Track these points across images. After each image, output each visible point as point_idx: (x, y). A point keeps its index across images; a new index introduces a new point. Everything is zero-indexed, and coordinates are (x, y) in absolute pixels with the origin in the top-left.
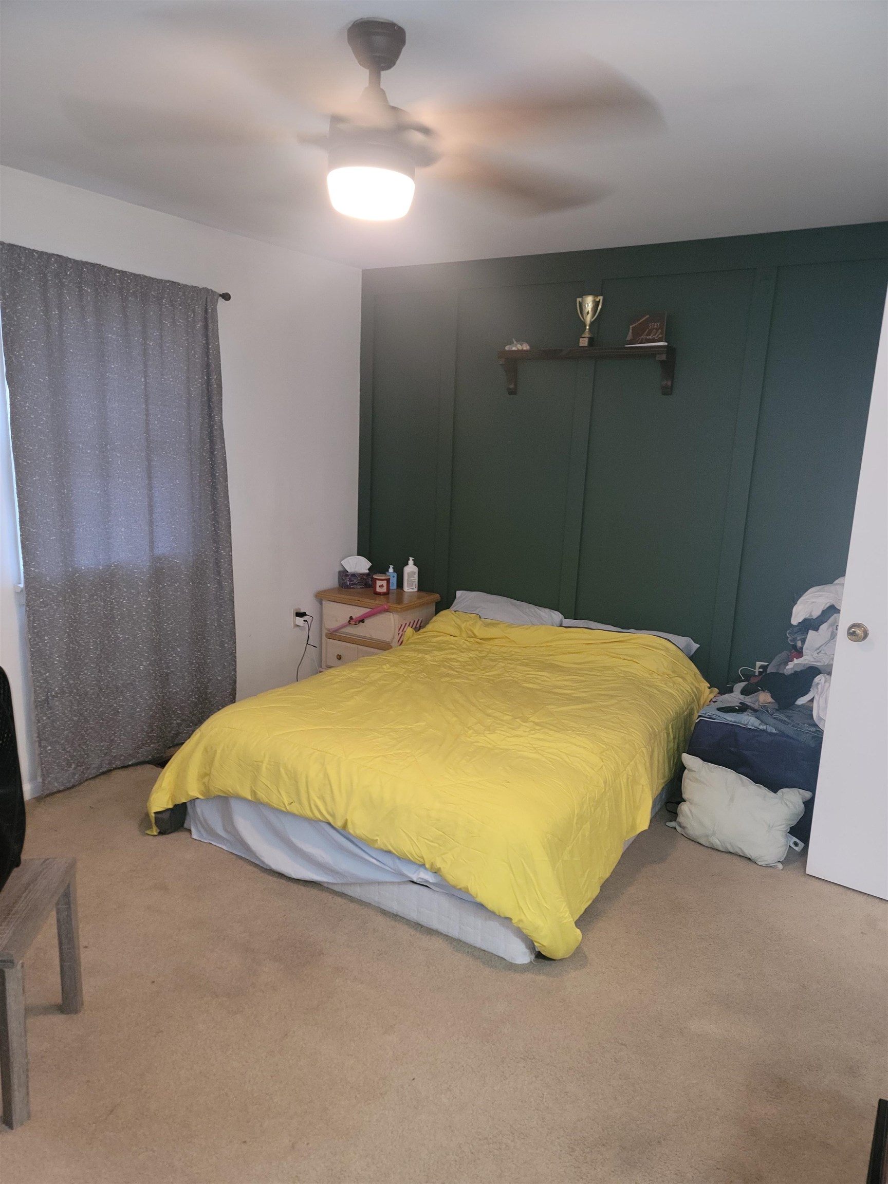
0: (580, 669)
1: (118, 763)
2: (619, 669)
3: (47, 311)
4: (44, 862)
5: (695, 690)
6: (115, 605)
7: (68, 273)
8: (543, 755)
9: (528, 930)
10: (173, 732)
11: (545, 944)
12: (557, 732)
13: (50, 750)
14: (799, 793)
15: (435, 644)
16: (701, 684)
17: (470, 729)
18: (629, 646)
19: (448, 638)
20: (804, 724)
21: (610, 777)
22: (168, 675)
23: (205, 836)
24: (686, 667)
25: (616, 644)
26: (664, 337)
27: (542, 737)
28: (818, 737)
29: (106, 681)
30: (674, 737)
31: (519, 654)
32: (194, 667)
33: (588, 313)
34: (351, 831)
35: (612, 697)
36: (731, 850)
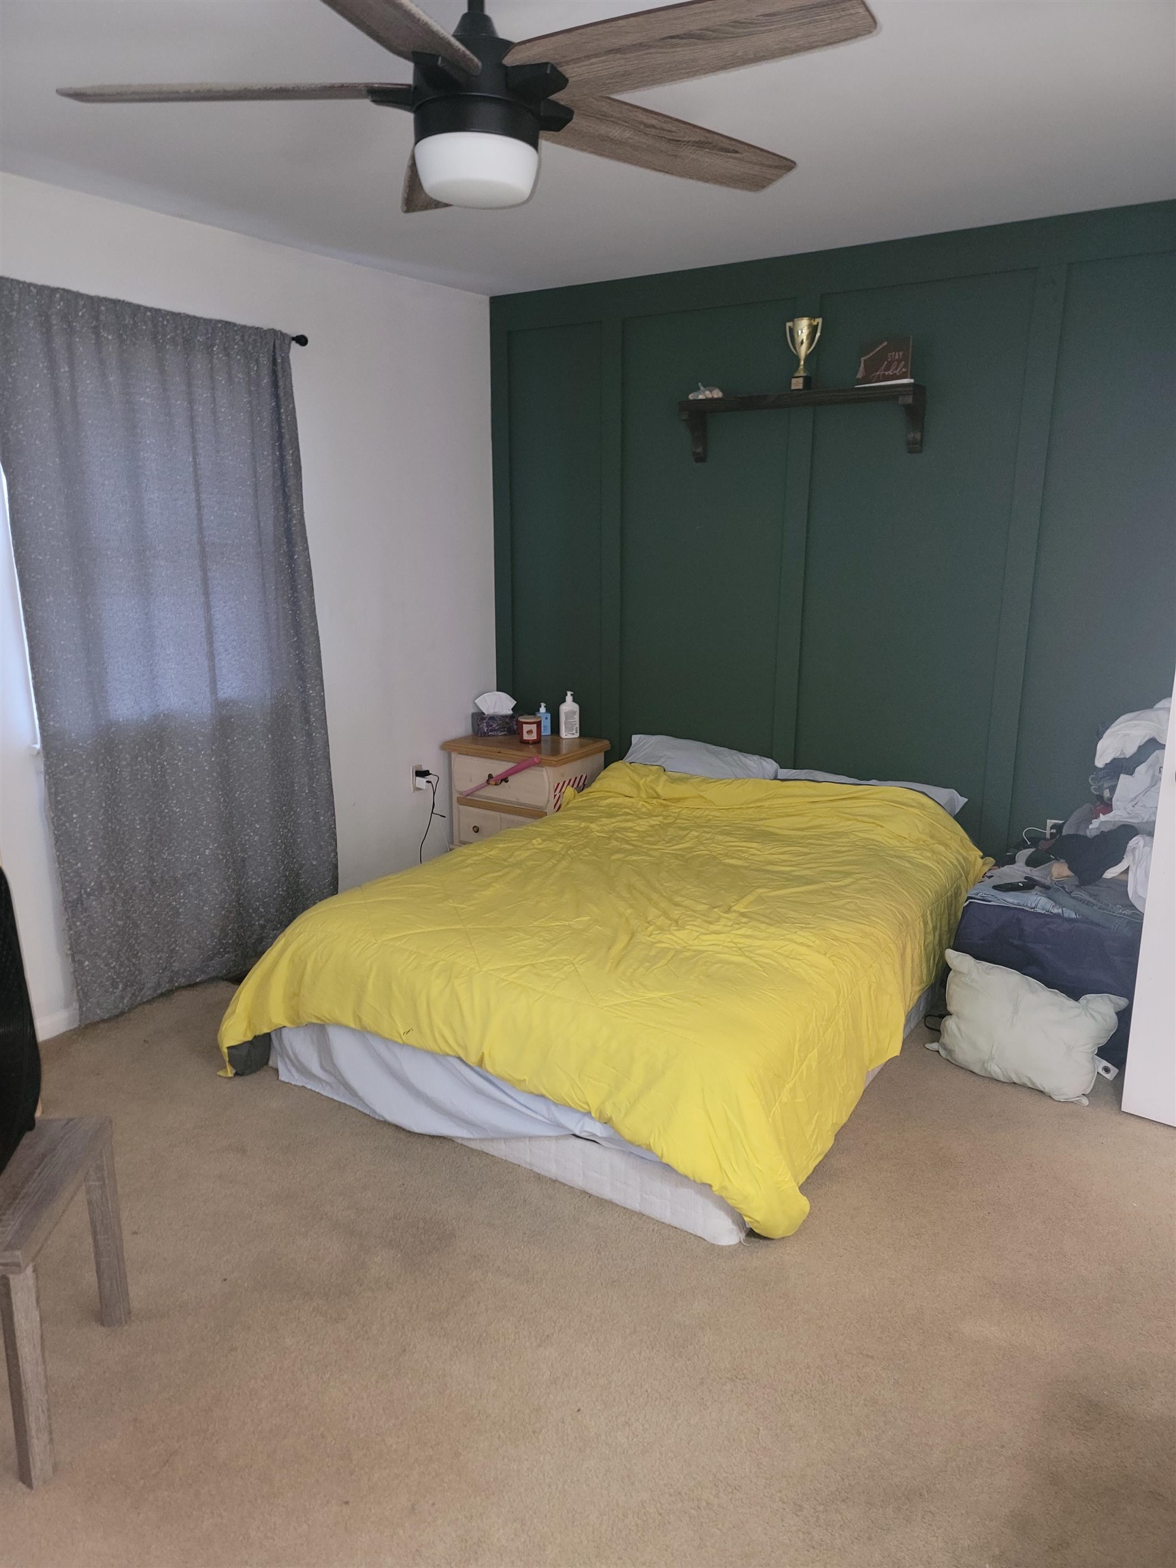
0: (802, 838)
1: (183, 981)
2: (855, 835)
3: (52, 366)
4: (67, 1124)
5: (963, 862)
6: (168, 769)
7: (80, 314)
8: (751, 958)
9: (735, 1200)
10: (255, 937)
11: (758, 1218)
12: (770, 925)
13: (87, 966)
14: (1110, 1000)
15: (603, 808)
16: (970, 853)
17: (651, 925)
18: (872, 804)
19: (620, 800)
20: (1115, 905)
21: (844, 985)
22: (244, 861)
23: (297, 1078)
24: (948, 830)
25: (849, 801)
26: (909, 371)
27: (749, 932)
28: (1135, 922)
29: (160, 871)
30: (933, 927)
31: (718, 819)
32: (279, 849)
33: (802, 343)
34: (489, 1068)
35: (847, 874)
36: (1016, 1080)
